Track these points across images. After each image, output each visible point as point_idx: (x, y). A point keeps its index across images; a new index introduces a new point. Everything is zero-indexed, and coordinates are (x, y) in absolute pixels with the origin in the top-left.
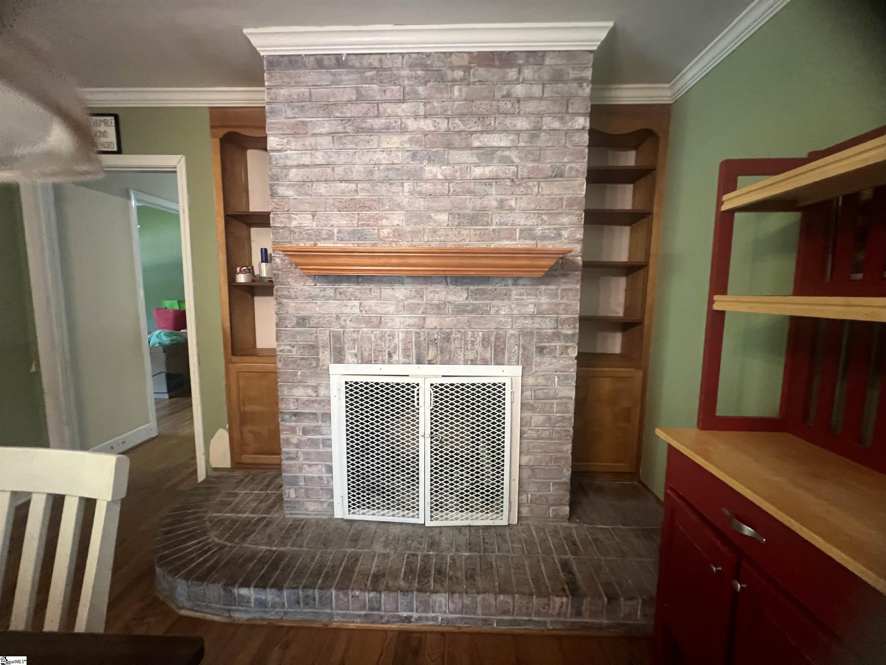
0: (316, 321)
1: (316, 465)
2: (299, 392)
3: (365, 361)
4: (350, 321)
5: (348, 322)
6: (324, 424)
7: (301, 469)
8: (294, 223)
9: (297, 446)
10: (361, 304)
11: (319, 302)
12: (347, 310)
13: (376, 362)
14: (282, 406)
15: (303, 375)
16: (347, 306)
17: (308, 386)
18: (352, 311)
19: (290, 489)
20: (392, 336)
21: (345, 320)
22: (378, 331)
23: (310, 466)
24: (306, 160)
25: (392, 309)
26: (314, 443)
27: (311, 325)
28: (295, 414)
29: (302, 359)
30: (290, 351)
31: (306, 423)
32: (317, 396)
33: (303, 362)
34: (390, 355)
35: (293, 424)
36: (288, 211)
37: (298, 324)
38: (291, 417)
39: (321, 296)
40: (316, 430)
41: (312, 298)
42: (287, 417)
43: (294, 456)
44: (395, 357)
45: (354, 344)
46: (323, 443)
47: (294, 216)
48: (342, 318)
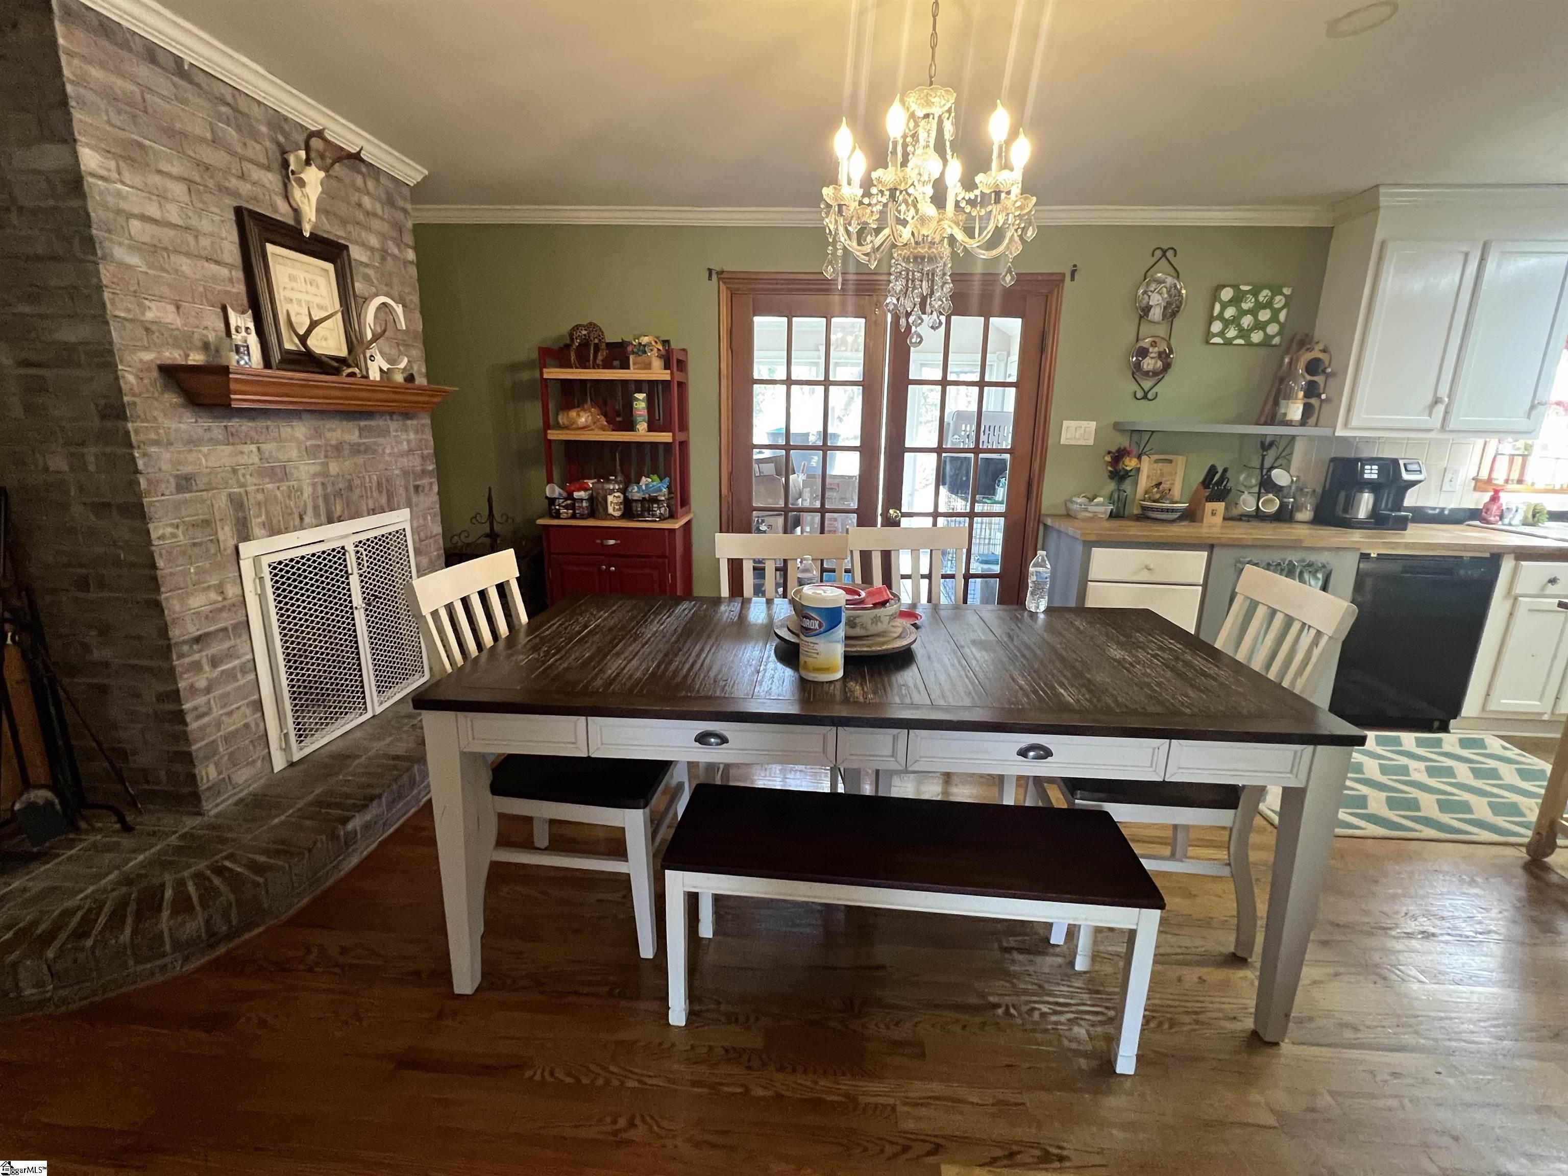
0: (205, 480)
1: (238, 708)
2: (198, 601)
3: (274, 531)
4: (251, 475)
5: (248, 477)
6: (238, 641)
7: (218, 724)
8: (149, 315)
9: (208, 690)
10: (259, 449)
11: (205, 449)
12: (244, 460)
13: (287, 530)
14: (175, 633)
15: (200, 571)
16: (242, 453)
17: (209, 587)
18: (251, 461)
19: (207, 766)
20: (300, 490)
21: (244, 475)
22: (284, 486)
23: (230, 714)
24: (153, 210)
25: (294, 454)
26: (230, 675)
27: (201, 487)
28: (198, 640)
29: (194, 544)
30: (174, 536)
31: (216, 648)
32: (225, 599)
33: (196, 550)
34: (301, 519)
35: (196, 657)
36: (135, 292)
37: (180, 489)
38: (191, 647)
39: (206, 438)
40: (230, 654)
41: (193, 442)
42: (185, 648)
43: (204, 709)
44: (307, 519)
45: (260, 509)
46: (241, 671)
47: (147, 302)
48: (240, 473)
